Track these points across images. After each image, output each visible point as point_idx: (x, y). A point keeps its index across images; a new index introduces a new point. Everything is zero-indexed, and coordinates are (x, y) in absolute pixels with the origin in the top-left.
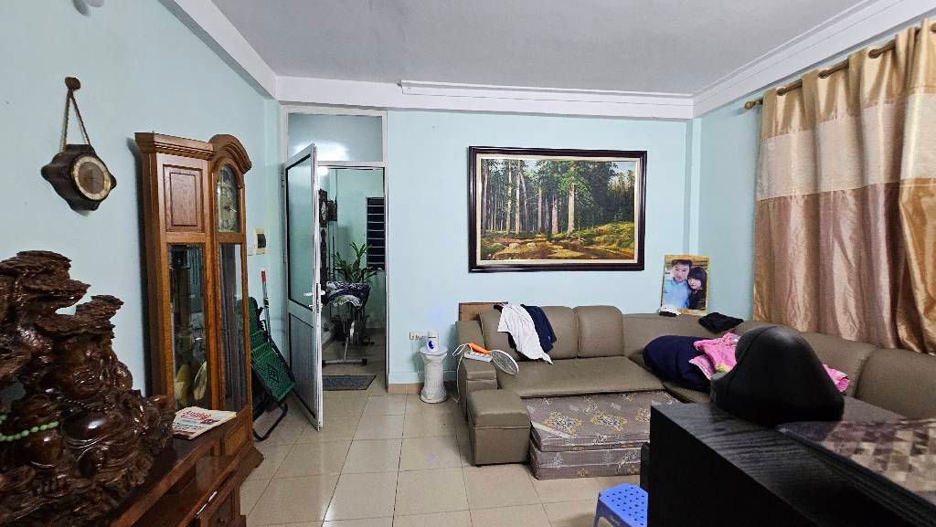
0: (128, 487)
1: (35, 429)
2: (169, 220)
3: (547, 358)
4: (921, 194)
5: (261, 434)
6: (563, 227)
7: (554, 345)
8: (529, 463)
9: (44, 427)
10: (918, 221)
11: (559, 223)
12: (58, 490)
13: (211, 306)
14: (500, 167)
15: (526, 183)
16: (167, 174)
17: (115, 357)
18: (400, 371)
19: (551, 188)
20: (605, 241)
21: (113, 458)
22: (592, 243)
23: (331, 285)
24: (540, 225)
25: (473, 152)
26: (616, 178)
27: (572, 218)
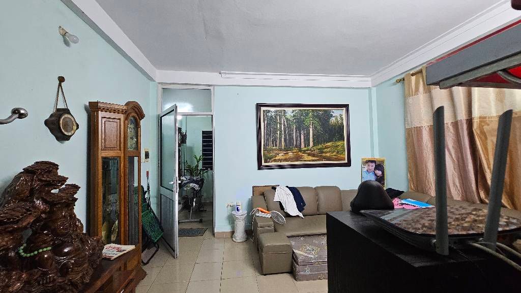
0: (82, 283)
1: (41, 251)
2: (103, 145)
3: (301, 215)
4: (483, 124)
5: (145, 262)
6: (307, 144)
7: (305, 207)
8: (292, 272)
9: (45, 249)
10: (483, 138)
11: (305, 142)
12: (50, 282)
13: (122, 189)
14: (273, 114)
15: (287, 121)
16: (103, 122)
17: (75, 216)
18: (221, 225)
19: (300, 124)
20: (329, 152)
21: (76, 267)
22: (322, 152)
23: (183, 178)
24: (295, 143)
25: (259, 106)
26: (334, 119)
27: (311, 139)
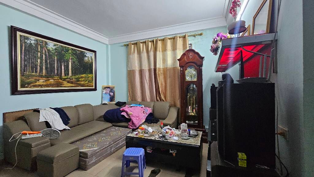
6: (67, 74)
7: (69, 121)
11: (65, 72)
14: (33, 42)
15: (48, 53)
20: (83, 81)
22: (79, 81)
24: (56, 72)
25: (14, 29)
26: (87, 58)
27: (70, 71)
